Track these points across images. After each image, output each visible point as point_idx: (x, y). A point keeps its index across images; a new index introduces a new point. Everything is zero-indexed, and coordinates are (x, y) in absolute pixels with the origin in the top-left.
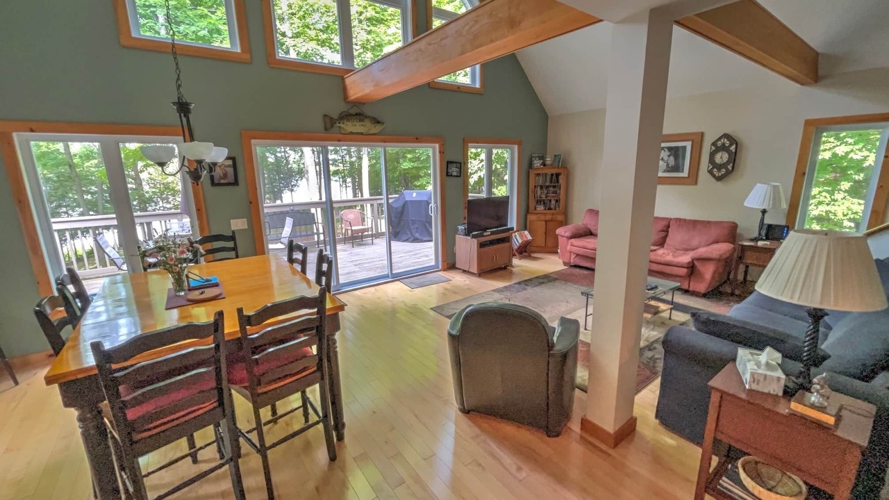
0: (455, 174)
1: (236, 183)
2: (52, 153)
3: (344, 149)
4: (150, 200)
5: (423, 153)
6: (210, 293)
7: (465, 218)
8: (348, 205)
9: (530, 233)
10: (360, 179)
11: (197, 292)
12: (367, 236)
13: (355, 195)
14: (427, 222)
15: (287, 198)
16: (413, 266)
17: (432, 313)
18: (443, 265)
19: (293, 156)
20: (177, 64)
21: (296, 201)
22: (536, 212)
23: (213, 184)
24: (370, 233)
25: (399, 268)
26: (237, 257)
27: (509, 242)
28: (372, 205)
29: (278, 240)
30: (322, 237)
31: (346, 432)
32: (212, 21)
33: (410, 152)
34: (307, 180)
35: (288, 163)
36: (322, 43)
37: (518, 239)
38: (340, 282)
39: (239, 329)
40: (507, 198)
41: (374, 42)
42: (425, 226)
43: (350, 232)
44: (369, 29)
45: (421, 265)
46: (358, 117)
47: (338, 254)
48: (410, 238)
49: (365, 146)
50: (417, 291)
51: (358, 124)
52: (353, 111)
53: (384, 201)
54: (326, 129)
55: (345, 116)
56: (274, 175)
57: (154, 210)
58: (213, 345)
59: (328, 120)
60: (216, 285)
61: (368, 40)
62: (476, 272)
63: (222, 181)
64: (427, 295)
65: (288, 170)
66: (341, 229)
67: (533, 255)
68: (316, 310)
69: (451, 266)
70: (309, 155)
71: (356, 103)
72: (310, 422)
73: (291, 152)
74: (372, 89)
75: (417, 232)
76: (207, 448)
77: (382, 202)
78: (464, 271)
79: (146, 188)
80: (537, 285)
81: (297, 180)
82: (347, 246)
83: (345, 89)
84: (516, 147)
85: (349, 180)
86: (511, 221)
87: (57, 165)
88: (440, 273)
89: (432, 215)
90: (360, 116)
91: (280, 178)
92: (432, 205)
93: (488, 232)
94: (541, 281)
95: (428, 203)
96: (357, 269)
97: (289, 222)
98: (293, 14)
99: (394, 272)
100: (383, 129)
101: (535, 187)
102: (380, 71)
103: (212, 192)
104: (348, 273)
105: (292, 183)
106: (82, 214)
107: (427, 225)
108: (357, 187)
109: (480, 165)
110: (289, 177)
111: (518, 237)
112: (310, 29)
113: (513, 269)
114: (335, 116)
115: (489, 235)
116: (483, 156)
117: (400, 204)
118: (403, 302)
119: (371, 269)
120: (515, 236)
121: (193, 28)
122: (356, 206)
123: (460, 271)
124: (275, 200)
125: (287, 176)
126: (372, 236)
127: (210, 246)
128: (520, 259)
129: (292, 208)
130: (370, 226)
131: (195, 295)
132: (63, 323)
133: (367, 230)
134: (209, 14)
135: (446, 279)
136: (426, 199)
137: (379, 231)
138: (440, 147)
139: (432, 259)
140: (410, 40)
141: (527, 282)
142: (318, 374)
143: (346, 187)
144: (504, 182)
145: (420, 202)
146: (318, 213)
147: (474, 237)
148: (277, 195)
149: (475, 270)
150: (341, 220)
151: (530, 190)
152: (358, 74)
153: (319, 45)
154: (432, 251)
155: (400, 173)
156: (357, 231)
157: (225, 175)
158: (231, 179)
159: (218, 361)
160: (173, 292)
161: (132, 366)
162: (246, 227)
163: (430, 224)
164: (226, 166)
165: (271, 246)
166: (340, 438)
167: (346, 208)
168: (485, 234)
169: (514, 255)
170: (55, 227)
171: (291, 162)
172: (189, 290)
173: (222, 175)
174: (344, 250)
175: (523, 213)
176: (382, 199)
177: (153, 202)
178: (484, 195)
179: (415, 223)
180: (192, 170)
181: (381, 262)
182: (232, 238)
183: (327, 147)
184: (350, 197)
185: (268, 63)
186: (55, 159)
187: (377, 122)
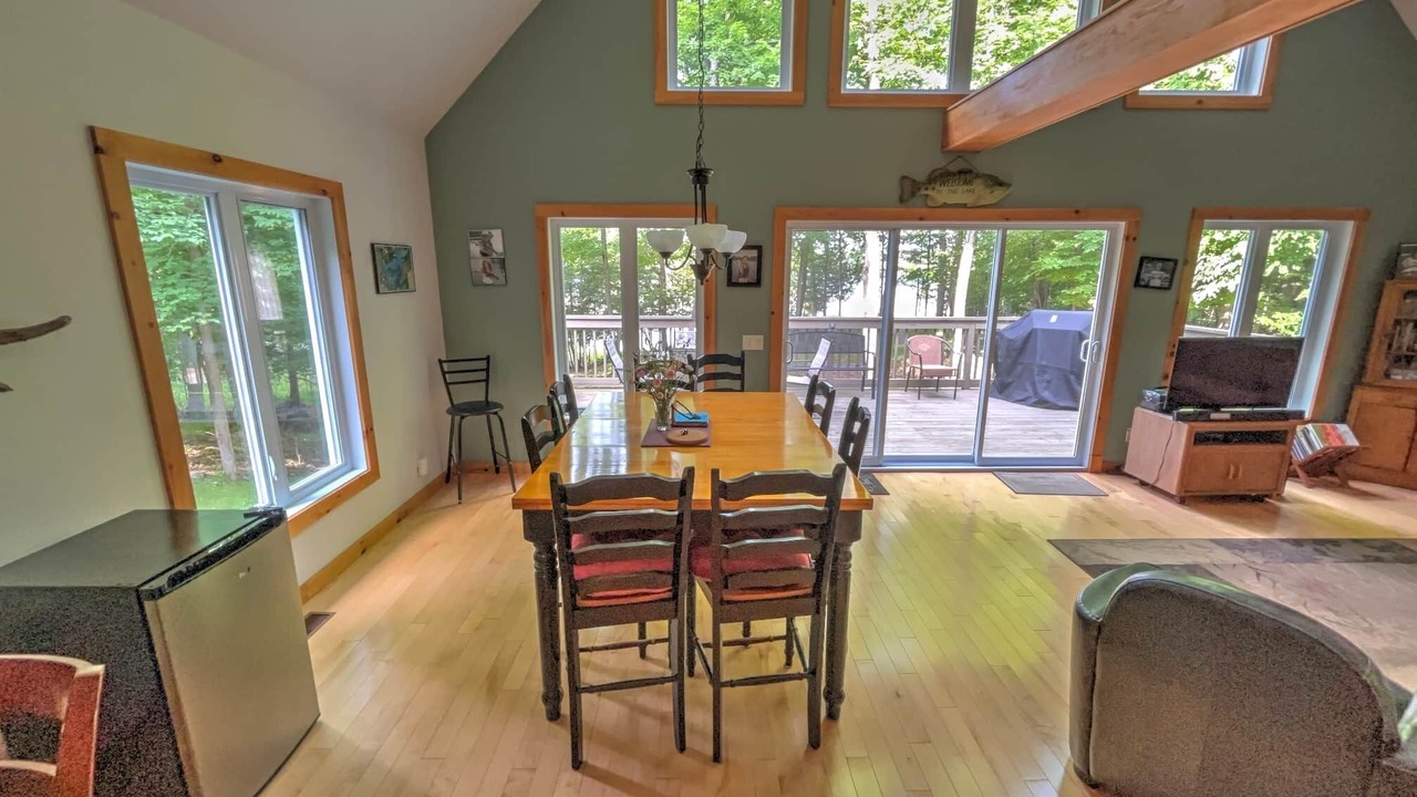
0: (1156, 283)
1: (758, 283)
2: (590, 241)
3: (935, 236)
4: (671, 300)
5: (1090, 240)
6: (695, 434)
7: (1166, 377)
8: (923, 327)
9: (1354, 429)
10: (954, 284)
11: (679, 431)
12: (948, 384)
13: (940, 311)
14: (1072, 372)
15: (833, 308)
16: (1026, 451)
17: (1051, 551)
18: (1093, 462)
19: (851, 245)
20: (701, 116)
21: (845, 315)
22: (1387, 383)
23: (731, 283)
24: (954, 378)
25: (997, 449)
26: (742, 390)
27: (1284, 443)
28: (965, 331)
29: (804, 371)
30: (870, 375)
31: (844, 707)
32: (771, 57)
33: (1061, 238)
34: (865, 283)
35: (842, 256)
36: (923, 60)
37: (1310, 441)
38: (885, 454)
39: (709, 498)
40: (1299, 342)
41: (1019, 42)
42: (1068, 381)
43: (918, 373)
44: (1012, 21)
45: (1043, 451)
46: (963, 176)
47: (889, 405)
48: (1030, 397)
49: (971, 228)
50: (1028, 501)
51: (961, 188)
52: (953, 168)
53: (987, 327)
54: (902, 200)
55: (940, 177)
56: (820, 274)
57: (673, 313)
58: (676, 513)
59: (907, 183)
60: (704, 426)
61: (1008, 41)
62: (1173, 492)
63: (741, 280)
64: (1048, 512)
65: (841, 268)
66: (904, 367)
67: (1352, 484)
68: (825, 498)
69: (1113, 466)
70: (874, 244)
71: (963, 151)
72: (791, 671)
73: (849, 241)
74: (997, 123)
75: (1046, 389)
76: (657, 645)
77: (984, 326)
78: (1143, 484)
79: (669, 285)
80: (1358, 561)
81: (851, 283)
82: (910, 396)
83: (945, 130)
84: (1349, 227)
85: (934, 286)
86: (1300, 396)
87: (592, 256)
88: (1084, 476)
89: (1087, 361)
90: (965, 175)
91: (828, 279)
92: (1090, 341)
93: (1225, 413)
94: (1369, 552)
95: (1081, 337)
96: (918, 437)
97: (825, 345)
98: (886, 22)
99: (984, 455)
100: (1007, 196)
101: (1397, 322)
102: (1017, 88)
103: (726, 293)
104: (902, 441)
105: (844, 288)
106: (606, 313)
107: (1072, 377)
108: (946, 299)
109: (1231, 267)
110: (844, 276)
111: (1313, 435)
112: (909, 40)
113: (1284, 505)
114: (921, 177)
115: (1227, 421)
116: (1242, 248)
117: (1022, 333)
118: (991, 512)
119: (942, 441)
120: (1306, 433)
121: (747, 71)
122: (936, 330)
123: (1134, 481)
124: (817, 309)
125: (839, 276)
126: (956, 384)
127: (713, 369)
128: (1310, 487)
129: (832, 325)
130: (955, 366)
131: (676, 435)
132: (545, 439)
133: (949, 373)
134: (768, 47)
135: (1095, 492)
136: (1079, 329)
137: (972, 378)
138: (1128, 229)
139: (1070, 445)
140: (1095, 15)
141: (1325, 546)
142: (813, 601)
143: (927, 298)
144: (1298, 306)
145: (1066, 333)
146: (871, 338)
147: (1182, 418)
148: (820, 304)
149: (1171, 483)
150: (906, 351)
151: (1378, 328)
152: (973, 100)
153: (918, 65)
154: (1075, 429)
155: (1032, 280)
156: (932, 373)
157: (746, 271)
158: (752, 277)
159: (679, 537)
160: (654, 425)
161: (588, 512)
162: (762, 348)
163: (1079, 378)
164: (748, 259)
165: (790, 379)
166: (833, 715)
167: (917, 332)
168: (1214, 416)
169: (1293, 475)
170: (569, 325)
171: (847, 255)
172: (673, 426)
173: (742, 271)
174: (903, 402)
175: (1341, 379)
176: (984, 322)
177: (674, 303)
178: (1227, 330)
179: (1045, 372)
180: (699, 263)
181: (963, 433)
182: (740, 362)
183: (899, 229)
184: (932, 313)
185: (828, 101)
186: (592, 247)
187: (997, 183)
